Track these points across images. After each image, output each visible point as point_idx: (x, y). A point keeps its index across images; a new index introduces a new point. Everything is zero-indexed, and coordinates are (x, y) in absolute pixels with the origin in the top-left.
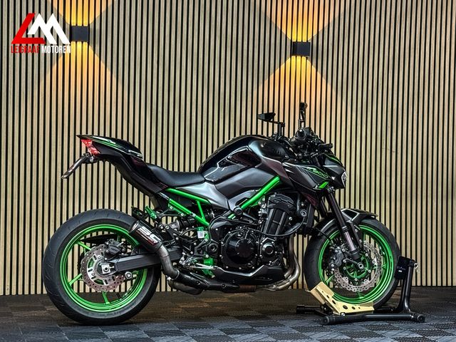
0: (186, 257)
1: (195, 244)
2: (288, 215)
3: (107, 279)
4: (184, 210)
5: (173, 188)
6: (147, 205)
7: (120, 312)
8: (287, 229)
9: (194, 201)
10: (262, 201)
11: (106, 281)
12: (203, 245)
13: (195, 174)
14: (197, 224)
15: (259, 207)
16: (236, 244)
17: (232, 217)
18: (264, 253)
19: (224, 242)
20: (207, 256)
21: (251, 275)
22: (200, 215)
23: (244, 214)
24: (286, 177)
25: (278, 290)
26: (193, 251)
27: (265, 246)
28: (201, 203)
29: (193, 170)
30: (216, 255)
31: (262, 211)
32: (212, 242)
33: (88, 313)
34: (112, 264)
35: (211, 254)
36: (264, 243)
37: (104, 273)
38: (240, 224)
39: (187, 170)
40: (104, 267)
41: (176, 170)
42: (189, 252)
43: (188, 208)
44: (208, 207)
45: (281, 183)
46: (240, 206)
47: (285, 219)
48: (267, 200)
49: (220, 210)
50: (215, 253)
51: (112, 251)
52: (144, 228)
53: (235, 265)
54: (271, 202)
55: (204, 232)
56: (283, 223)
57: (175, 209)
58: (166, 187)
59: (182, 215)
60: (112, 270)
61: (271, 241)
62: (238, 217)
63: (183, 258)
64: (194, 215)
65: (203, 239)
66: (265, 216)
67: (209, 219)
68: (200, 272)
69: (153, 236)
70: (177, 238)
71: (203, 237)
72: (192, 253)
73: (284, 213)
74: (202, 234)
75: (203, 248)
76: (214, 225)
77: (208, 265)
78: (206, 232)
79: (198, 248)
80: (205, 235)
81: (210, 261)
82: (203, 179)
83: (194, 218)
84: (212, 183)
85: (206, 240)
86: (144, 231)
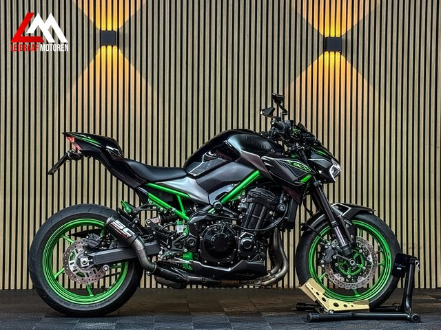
0: (164, 251)
1: (172, 238)
2: (268, 210)
3: (88, 272)
4: (164, 205)
5: (153, 182)
7: (101, 304)
8: (269, 223)
9: (175, 196)
10: (241, 195)
11: (87, 274)
12: (182, 239)
13: (180, 168)
15: (238, 202)
16: (212, 239)
17: (212, 211)
18: (242, 247)
19: (203, 237)
20: (186, 250)
21: (230, 270)
22: (179, 209)
23: (224, 208)
24: (265, 170)
25: (263, 285)
26: (170, 244)
27: (244, 240)
28: (181, 196)
29: (178, 166)
30: (195, 249)
31: (241, 206)
32: (190, 236)
33: (69, 305)
34: (90, 258)
35: (189, 248)
36: (242, 238)
37: (83, 266)
38: (220, 219)
39: (172, 166)
40: (82, 260)
41: (155, 165)
42: (166, 246)
43: (168, 203)
44: (188, 203)
45: (261, 177)
46: (220, 200)
47: (266, 213)
48: (246, 194)
49: (201, 205)
50: (193, 247)
51: (91, 244)
53: (213, 260)
54: (250, 197)
55: (183, 227)
56: (264, 217)
57: (154, 203)
58: (144, 182)
59: (162, 209)
60: (90, 263)
61: (249, 236)
62: (217, 211)
63: (161, 252)
64: (174, 209)
65: (182, 233)
66: (244, 210)
67: (189, 214)
68: (180, 266)
69: (127, 229)
70: (154, 233)
72: (169, 247)
73: (264, 207)
74: (181, 229)
75: (181, 243)
76: (193, 219)
77: (187, 259)
78: (186, 227)
79: (176, 242)
80: (184, 229)
81: (189, 255)
82: (185, 174)
83: (174, 212)
84: (192, 177)
85: (185, 234)
86: (118, 225)
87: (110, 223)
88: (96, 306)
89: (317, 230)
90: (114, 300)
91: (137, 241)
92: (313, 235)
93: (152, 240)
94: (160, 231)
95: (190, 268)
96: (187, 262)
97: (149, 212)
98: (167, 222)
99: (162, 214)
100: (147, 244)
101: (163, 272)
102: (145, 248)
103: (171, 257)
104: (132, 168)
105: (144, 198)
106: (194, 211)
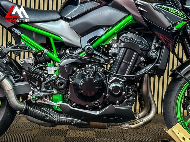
0: (34, 92)
1: (42, 79)
2: (140, 55)
4: (36, 46)
6: (9, 40)
8: (139, 69)
9: (48, 38)
10: (113, 40)
12: (53, 80)
13: (56, 12)
14: (49, 60)
15: (110, 46)
16: (81, 82)
17: (83, 55)
18: (111, 92)
19: (73, 79)
20: (55, 92)
21: (98, 113)
22: (52, 52)
23: (95, 52)
24: (139, 15)
25: (131, 128)
26: (40, 85)
27: (113, 85)
28: (54, 40)
29: (55, 9)
30: (64, 91)
31: (112, 50)
32: (60, 78)
35: (59, 90)
36: (111, 83)
38: (90, 62)
39: (46, 9)
41: (33, 7)
42: (35, 87)
43: (42, 45)
44: (61, 45)
45: (134, 22)
46: (92, 44)
47: (136, 59)
48: (118, 39)
49: (74, 48)
50: (62, 89)
53: (82, 103)
54: (122, 42)
55: (54, 69)
56: (135, 63)
57: (27, 44)
59: (34, 50)
61: (118, 81)
62: (88, 55)
63: (31, 93)
64: (46, 51)
65: (53, 75)
66: (115, 55)
67: (60, 57)
68: (50, 106)
70: (24, 73)
71: (53, 73)
72: (38, 88)
73: (135, 53)
74: (51, 70)
75: (52, 84)
76: (65, 62)
77: (56, 101)
78: (56, 68)
79: (46, 84)
80: (55, 71)
81: (59, 97)
82: (59, 17)
83: (46, 54)
84: (67, 20)
85: (55, 76)
89: (187, 77)
92: (182, 82)
93: (23, 80)
94: (32, 72)
95: (59, 110)
96: (55, 104)
97: (27, 53)
98: (41, 63)
99: (35, 55)
100: (18, 84)
101: (32, 112)
102: (15, 88)
103: (41, 98)
104: (4, 7)
106: (66, 54)
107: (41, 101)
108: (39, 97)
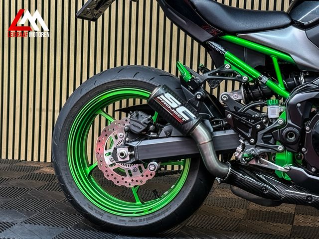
0: (244, 147)
1: (258, 127)
3: (131, 168)
4: (249, 71)
5: (234, 34)
9: (268, 58)
11: (129, 171)
12: (276, 128)
13: (282, 12)
14: (269, 94)
19: (311, 127)
20: (281, 148)
22: (275, 80)
26: (255, 136)
28: (280, 60)
30: (295, 147)
32: (290, 125)
33: (102, 215)
34: (131, 148)
35: (286, 145)
37: (120, 160)
40: (119, 151)
42: (247, 139)
43: (258, 69)
44: (291, 70)
49: (313, 74)
50: (293, 143)
51: (133, 128)
52: (168, 95)
55: (278, 109)
57: (234, 68)
58: (220, 33)
59: (245, 78)
60: (131, 156)
63: (240, 148)
64: (265, 79)
65: (276, 119)
67: (289, 89)
68: (271, 172)
69: (183, 109)
70: (229, 116)
71: (277, 116)
72: (252, 141)
74: (274, 111)
75: (275, 135)
76: (296, 98)
77: (282, 163)
78: (283, 109)
79: (265, 134)
80: (280, 113)
81: (287, 156)
82: (288, 21)
83: (265, 84)
84: (301, 26)
85: (281, 121)
86: (169, 101)
87: (156, 97)
88: (140, 220)
90: (167, 214)
91: (200, 129)
93: (226, 128)
94: (241, 114)
95: (287, 178)
96: (280, 168)
97: (230, 83)
98: (255, 99)
99: (246, 86)
100: (219, 134)
101: (241, 181)
102: (214, 140)
103: (256, 158)
104: (199, 8)
105: (219, 59)
106: (299, 83)
107: (257, 162)
108: (253, 155)
